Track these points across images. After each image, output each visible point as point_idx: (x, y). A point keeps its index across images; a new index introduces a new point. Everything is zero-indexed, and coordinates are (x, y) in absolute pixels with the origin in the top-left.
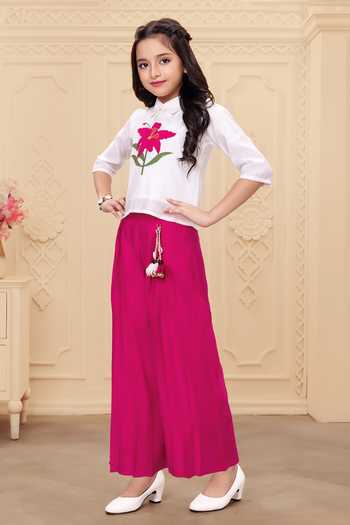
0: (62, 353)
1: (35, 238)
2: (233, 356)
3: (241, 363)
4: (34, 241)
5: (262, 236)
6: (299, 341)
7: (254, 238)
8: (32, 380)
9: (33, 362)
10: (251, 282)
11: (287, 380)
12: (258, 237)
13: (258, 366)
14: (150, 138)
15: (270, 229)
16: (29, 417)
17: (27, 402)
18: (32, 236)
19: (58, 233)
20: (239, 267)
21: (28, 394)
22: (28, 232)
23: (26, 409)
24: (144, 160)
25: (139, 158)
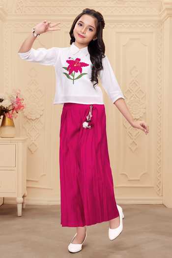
2: (126, 176)
3: (131, 179)
4: (29, 119)
5: (140, 117)
6: (159, 168)
7: (137, 118)
8: (27, 187)
9: (28, 179)
10: (135, 139)
11: (153, 187)
12: (139, 117)
13: (139, 180)
14: (75, 65)
15: (144, 113)
16: (26, 205)
17: (25, 198)
18: (28, 117)
19: (41, 115)
20: (129, 132)
21: (26, 194)
22: (26, 115)
23: (25, 201)
24: (74, 76)
25: (70, 75)
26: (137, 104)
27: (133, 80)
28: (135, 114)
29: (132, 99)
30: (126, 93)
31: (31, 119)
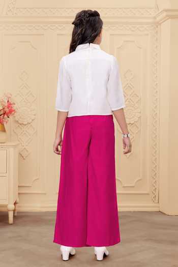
0: (34, 181)
1: (21, 123)
2: (121, 182)
3: (126, 185)
4: (20, 124)
5: (135, 122)
6: (153, 174)
8: (19, 194)
9: (20, 185)
11: (148, 194)
12: (133, 122)
13: (133, 187)
15: (139, 118)
16: (18, 213)
17: (17, 205)
18: (19, 122)
19: (33, 120)
21: (18, 201)
22: (17, 120)
23: (17, 209)
26: (131, 108)
27: (128, 84)
28: (130, 119)
31: (23, 124)
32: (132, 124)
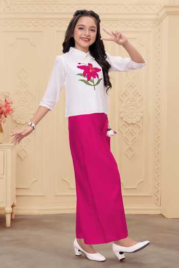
0: (33, 182)
1: (19, 122)
3: (127, 187)
4: (18, 124)
5: (137, 121)
6: (157, 176)
7: (133, 122)
8: (17, 196)
9: (17, 187)
10: (132, 145)
11: (151, 196)
12: (135, 122)
13: (135, 189)
15: (141, 118)
16: (15, 216)
17: (14, 208)
18: (17, 121)
20: (125, 138)
21: (16, 203)
22: (15, 119)
23: (14, 211)
24: (93, 82)
25: (89, 82)
26: (133, 107)
27: (129, 83)
28: (131, 118)
29: (129, 102)
30: (122, 96)
31: (20, 124)
32: (134, 124)
